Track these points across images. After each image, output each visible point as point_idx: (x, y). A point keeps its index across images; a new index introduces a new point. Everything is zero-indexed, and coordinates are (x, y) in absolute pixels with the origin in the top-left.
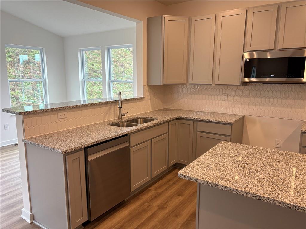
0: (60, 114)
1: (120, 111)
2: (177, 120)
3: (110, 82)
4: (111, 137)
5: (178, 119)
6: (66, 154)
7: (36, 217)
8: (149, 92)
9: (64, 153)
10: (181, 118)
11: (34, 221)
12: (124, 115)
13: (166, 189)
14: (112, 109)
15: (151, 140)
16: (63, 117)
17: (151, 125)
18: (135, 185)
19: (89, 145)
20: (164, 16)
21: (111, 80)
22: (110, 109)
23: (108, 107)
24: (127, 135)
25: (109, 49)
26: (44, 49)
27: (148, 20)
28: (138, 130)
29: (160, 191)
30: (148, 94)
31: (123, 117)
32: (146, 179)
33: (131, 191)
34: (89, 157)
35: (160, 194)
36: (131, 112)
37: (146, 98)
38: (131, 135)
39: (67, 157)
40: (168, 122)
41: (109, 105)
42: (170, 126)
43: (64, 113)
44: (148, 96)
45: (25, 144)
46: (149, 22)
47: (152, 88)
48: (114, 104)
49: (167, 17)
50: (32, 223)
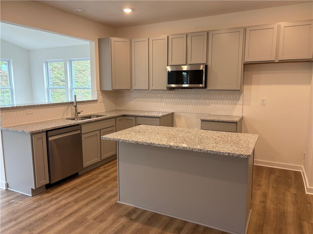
1: (76, 110)
2: (123, 117)
3: (72, 89)
4: (66, 125)
5: (124, 116)
6: (33, 134)
7: (10, 185)
8: (102, 96)
9: (31, 133)
10: (126, 115)
11: (8, 188)
12: (79, 113)
13: (112, 167)
14: (70, 108)
15: (100, 130)
16: (29, 113)
17: (99, 119)
18: (87, 162)
19: (49, 129)
20: (110, 38)
21: (73, 87)
22: (68, 108)
23: (66, 107)
24: (78, 125)
25: (71, 62)
26: (11, 61)
27: (100, 41)
28: (88, 122)
29: (107, 168)
30: (101, 97)
31: (79, 115)
32: (96, 160)
33: (84, 167)
34: (49, 138)
35: (107, 170)
36: (85, 111)
37: (99, 101)
38: (82, 126)
39: (33, 136)
40: (115, 118)
41: (67, 105)
42: (117, 121)
43: (30, 110)
44: (101, 98)
46: (100, 42)
47: (104, 92)
48: (71, 105)
49: (113, 39)
50: (6, 190)
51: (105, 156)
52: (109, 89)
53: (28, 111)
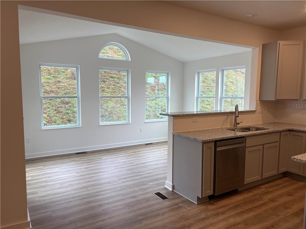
0: (194, 118)
1: (236, 120)
2: (289, 132)
3: (222, 98)
4: (233, 137)
5: (290, 130)
7: (175, 188)
9: (203, 142)
10: (293, 130)
11: (174, 190)
12: (238, 124)
13: (276, 190)
14: (229, 119)
15: (263, 145)
16: (195, 121)
17: (264, 132)
18: (249, 179)
19: (218, 140)
20: (279, 42)
21: (223, 96)
22: (227, 118)
23: (226, 117)
24: (243, 137)
25: (223, 71)
26: (170, 72)
27: (264, 46)
28: (253, 135)
29: (270, 190)
30: (259, 107)
31: (237, 125)
32: (257, 177)
33: (245, 184)
34: (217, 148)
35: (270, 192)
36: (245, 122)
37: (257, 112)
38: (247, 138)
39: (204, 145)
40: (280, 132)
41: (227, 115)
42: (282, 136)
43: (196, 118)
44: (259, 109)
45: (173, 135)
46: (264, 48)
47: (263, 102)
48: (231, 114)
49: (282, 43)
50: (173, 191)
51: (266, 175)
52: (272, 98)
53: (194, 119)
